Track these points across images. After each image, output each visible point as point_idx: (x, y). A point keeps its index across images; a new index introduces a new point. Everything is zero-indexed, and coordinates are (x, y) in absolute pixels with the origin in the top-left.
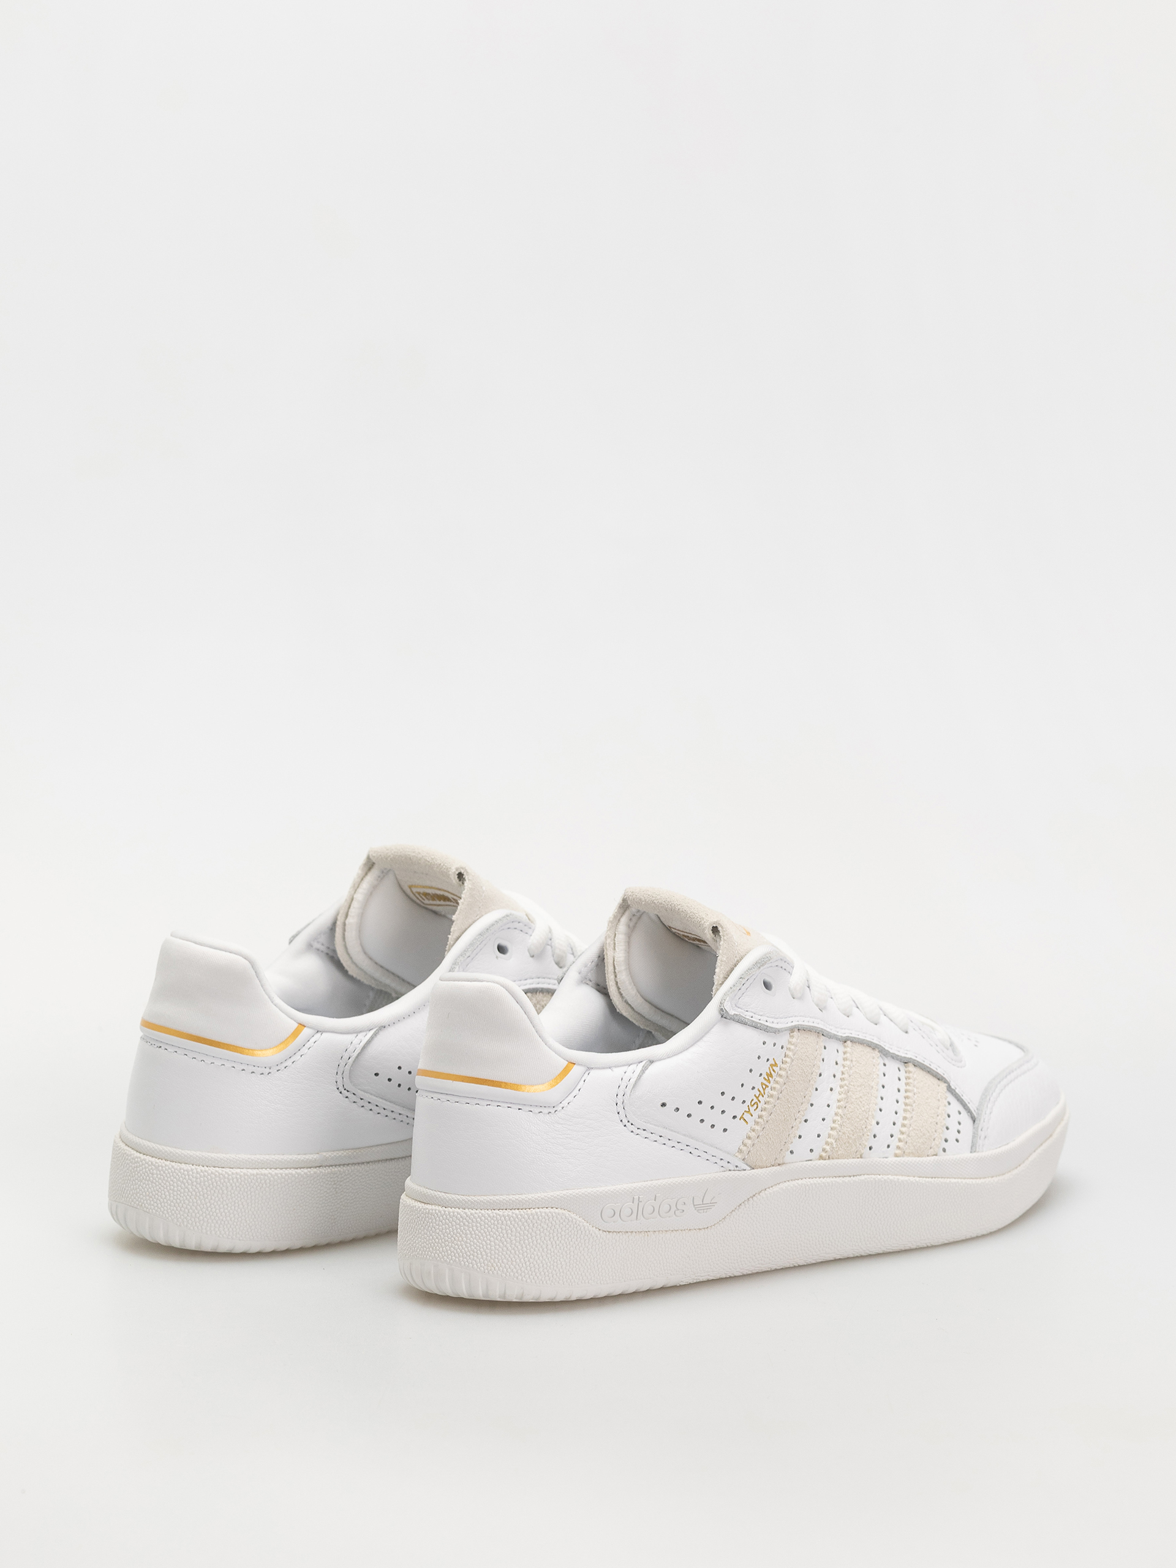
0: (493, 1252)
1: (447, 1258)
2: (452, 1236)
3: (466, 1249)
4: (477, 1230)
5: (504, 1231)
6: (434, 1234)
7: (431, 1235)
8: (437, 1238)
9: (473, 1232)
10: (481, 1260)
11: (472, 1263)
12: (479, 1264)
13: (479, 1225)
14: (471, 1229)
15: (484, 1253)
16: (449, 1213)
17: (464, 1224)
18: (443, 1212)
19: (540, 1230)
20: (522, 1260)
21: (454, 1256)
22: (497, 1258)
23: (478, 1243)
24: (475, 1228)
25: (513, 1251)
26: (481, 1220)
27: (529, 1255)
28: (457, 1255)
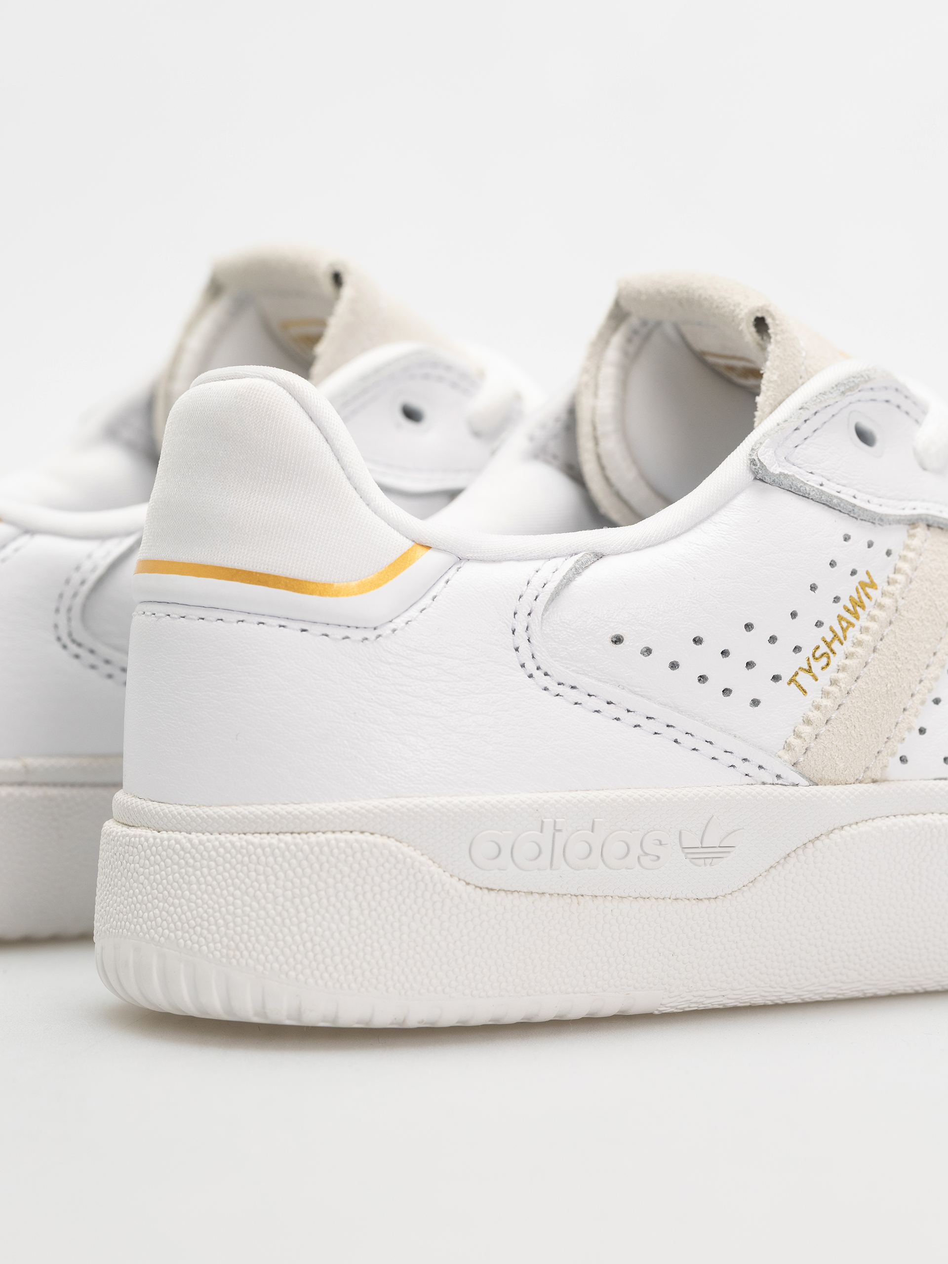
0: (239, 920)
1: (156, 932)
2: (165, 889)
3: (189, 914)
4: (210, 874)
5: (262, 878)
6: (135, 885)
7: (131, 888)
8: (140, 892)
9: (202, 879)
10: (216, 936)
11: (198, 942)
12: (211, 945)
13: (213, 864)
14: (198, 873)
15: (221, 922)
16: (162, 840)
17: (187, 863)
18: (151, 840)
19: (334, 878)
20: (298, 938)
21: (168, 928)
22: (248, 933)
23: (210, 902)
24: (205, 870)
25: (278, 919)
26: (218, 855)
27: (312, 929)
28: (172, 925)
